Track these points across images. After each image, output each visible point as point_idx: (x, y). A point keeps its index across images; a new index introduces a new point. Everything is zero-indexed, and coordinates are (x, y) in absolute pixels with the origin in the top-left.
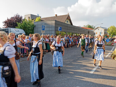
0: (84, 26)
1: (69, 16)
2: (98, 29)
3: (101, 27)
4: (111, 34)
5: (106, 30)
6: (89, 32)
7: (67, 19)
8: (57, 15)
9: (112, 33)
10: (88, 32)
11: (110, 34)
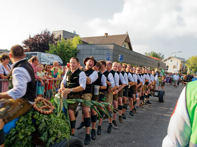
0: (146, 53)
1: (128, 37)
2: (171, 61)
3: (176, 58)
4: (193, 70)
5: (184, 62)
6: (159, 65)
7: (125, 41)
8: (107, 34)
9: (194, 68)
10: (157, 64)
11: (191, 70)
